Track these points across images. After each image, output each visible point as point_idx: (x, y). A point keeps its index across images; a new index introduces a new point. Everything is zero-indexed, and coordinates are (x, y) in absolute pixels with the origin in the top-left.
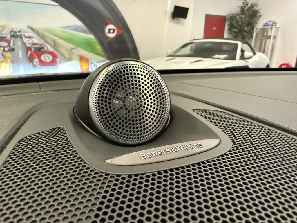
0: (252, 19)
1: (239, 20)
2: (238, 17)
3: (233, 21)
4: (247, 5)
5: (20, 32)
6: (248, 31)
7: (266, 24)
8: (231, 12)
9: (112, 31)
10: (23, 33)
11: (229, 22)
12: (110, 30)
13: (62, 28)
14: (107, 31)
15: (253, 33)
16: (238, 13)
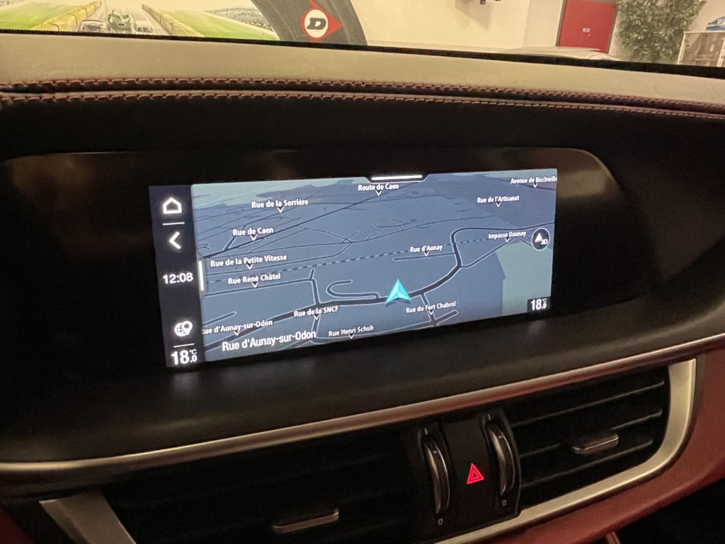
0: (679, 11)
5: (127, 17)
6: (666, 38)
7: (714, 25)
9: (318, 24)
10: (132, 21)
11: (625, 17)
12: (313, 21)
13: (211, 12)
14: (307, 22)
15: (680, 43)
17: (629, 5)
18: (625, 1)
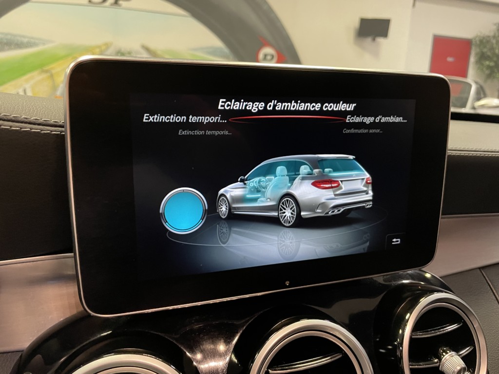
1: (495, 46)
2: (494, 41)
3: (485, 47)
8: (482, 33)
9: (269, 57)
11: (478, 50)
12: (266, 55)
14: (261, 56)
16: (495, 34)
17: (481, 41)
18: (477, 39)
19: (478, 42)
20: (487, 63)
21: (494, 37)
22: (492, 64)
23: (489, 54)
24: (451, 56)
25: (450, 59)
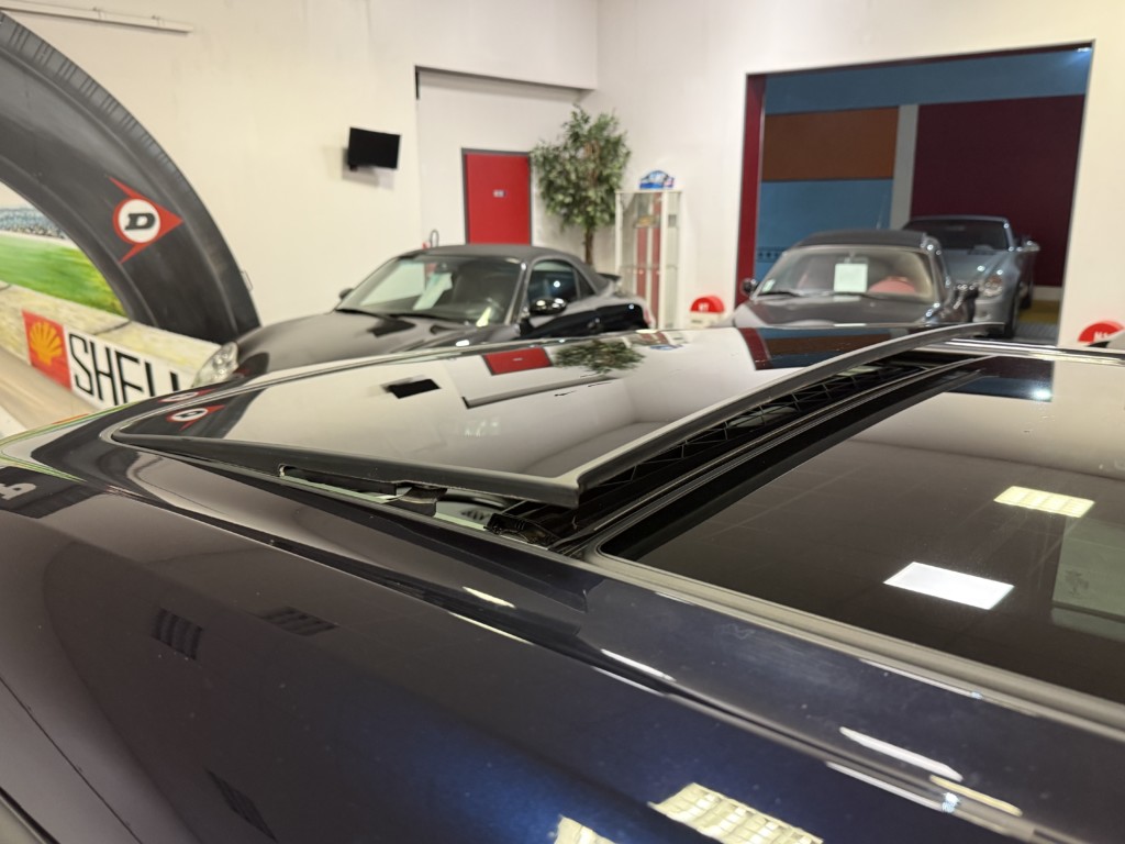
0: (605, 166)
1: (569, 166)
2: (565, 157)
4: (586, 121)
8: (544, 142)
9: (142, 221)
11: (542, 174)
12: (134, 217)
14: (123, 220)
15: (615, 205)
16: (566, 144)
17: (545, 158)
18: (539, 153)
19: (541, 159)
20: (560, 197)
21: (565, 148)
22: (568, 200)
23: (560, 181)
24: (499, 188)
25: (499, 194)
